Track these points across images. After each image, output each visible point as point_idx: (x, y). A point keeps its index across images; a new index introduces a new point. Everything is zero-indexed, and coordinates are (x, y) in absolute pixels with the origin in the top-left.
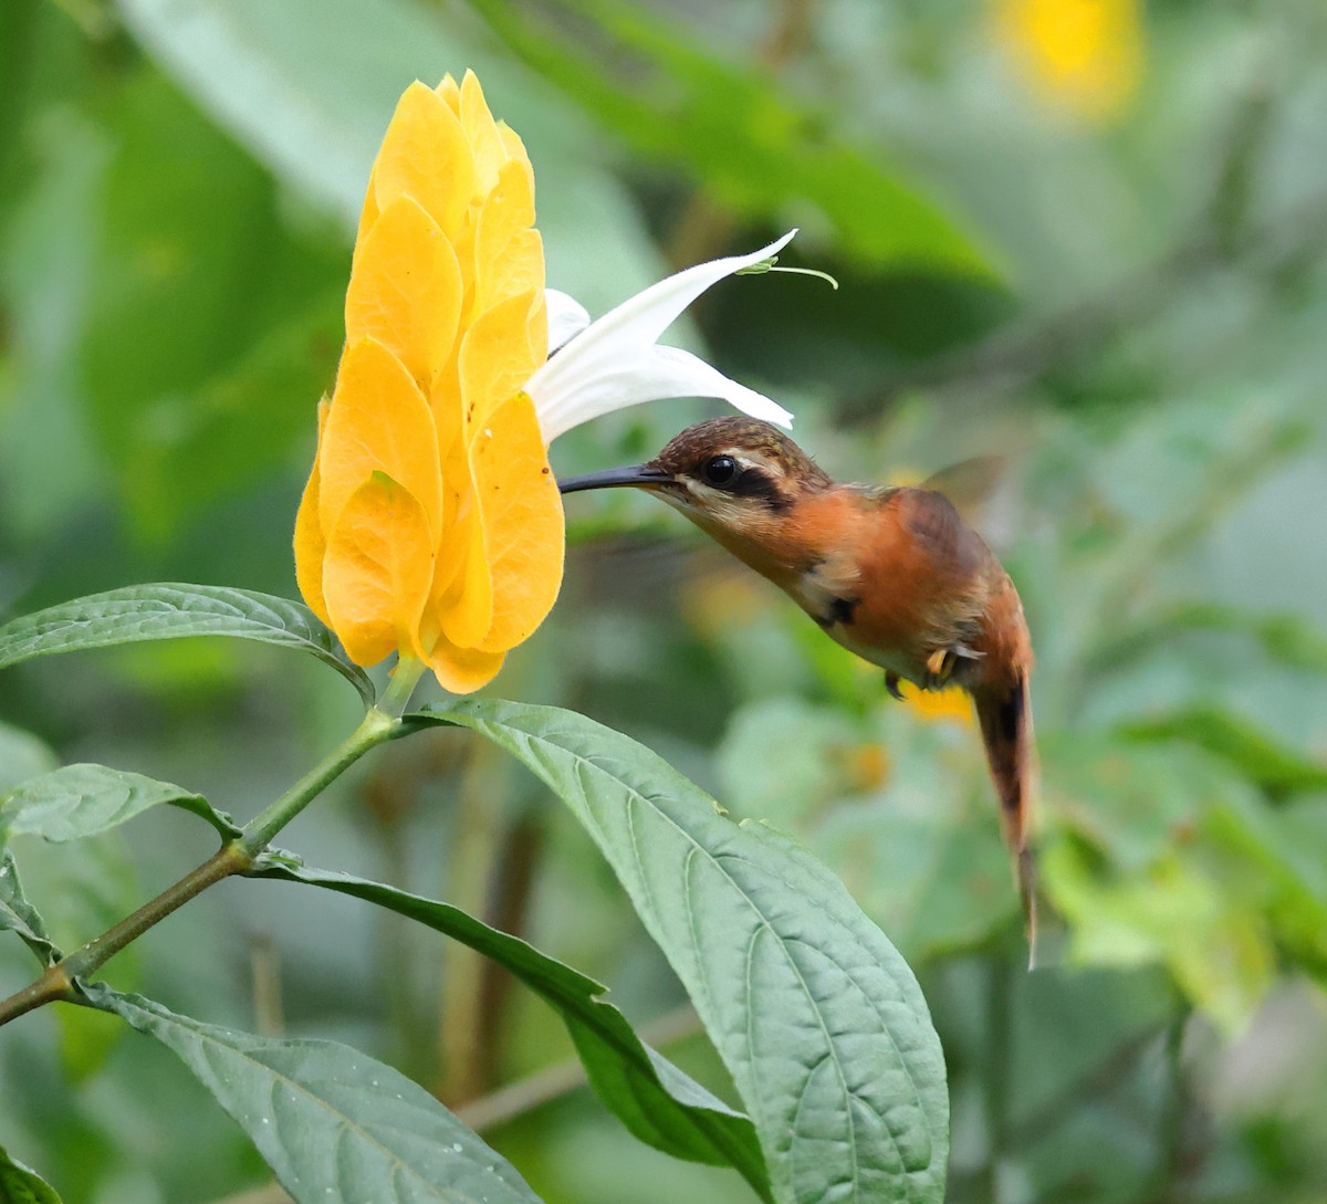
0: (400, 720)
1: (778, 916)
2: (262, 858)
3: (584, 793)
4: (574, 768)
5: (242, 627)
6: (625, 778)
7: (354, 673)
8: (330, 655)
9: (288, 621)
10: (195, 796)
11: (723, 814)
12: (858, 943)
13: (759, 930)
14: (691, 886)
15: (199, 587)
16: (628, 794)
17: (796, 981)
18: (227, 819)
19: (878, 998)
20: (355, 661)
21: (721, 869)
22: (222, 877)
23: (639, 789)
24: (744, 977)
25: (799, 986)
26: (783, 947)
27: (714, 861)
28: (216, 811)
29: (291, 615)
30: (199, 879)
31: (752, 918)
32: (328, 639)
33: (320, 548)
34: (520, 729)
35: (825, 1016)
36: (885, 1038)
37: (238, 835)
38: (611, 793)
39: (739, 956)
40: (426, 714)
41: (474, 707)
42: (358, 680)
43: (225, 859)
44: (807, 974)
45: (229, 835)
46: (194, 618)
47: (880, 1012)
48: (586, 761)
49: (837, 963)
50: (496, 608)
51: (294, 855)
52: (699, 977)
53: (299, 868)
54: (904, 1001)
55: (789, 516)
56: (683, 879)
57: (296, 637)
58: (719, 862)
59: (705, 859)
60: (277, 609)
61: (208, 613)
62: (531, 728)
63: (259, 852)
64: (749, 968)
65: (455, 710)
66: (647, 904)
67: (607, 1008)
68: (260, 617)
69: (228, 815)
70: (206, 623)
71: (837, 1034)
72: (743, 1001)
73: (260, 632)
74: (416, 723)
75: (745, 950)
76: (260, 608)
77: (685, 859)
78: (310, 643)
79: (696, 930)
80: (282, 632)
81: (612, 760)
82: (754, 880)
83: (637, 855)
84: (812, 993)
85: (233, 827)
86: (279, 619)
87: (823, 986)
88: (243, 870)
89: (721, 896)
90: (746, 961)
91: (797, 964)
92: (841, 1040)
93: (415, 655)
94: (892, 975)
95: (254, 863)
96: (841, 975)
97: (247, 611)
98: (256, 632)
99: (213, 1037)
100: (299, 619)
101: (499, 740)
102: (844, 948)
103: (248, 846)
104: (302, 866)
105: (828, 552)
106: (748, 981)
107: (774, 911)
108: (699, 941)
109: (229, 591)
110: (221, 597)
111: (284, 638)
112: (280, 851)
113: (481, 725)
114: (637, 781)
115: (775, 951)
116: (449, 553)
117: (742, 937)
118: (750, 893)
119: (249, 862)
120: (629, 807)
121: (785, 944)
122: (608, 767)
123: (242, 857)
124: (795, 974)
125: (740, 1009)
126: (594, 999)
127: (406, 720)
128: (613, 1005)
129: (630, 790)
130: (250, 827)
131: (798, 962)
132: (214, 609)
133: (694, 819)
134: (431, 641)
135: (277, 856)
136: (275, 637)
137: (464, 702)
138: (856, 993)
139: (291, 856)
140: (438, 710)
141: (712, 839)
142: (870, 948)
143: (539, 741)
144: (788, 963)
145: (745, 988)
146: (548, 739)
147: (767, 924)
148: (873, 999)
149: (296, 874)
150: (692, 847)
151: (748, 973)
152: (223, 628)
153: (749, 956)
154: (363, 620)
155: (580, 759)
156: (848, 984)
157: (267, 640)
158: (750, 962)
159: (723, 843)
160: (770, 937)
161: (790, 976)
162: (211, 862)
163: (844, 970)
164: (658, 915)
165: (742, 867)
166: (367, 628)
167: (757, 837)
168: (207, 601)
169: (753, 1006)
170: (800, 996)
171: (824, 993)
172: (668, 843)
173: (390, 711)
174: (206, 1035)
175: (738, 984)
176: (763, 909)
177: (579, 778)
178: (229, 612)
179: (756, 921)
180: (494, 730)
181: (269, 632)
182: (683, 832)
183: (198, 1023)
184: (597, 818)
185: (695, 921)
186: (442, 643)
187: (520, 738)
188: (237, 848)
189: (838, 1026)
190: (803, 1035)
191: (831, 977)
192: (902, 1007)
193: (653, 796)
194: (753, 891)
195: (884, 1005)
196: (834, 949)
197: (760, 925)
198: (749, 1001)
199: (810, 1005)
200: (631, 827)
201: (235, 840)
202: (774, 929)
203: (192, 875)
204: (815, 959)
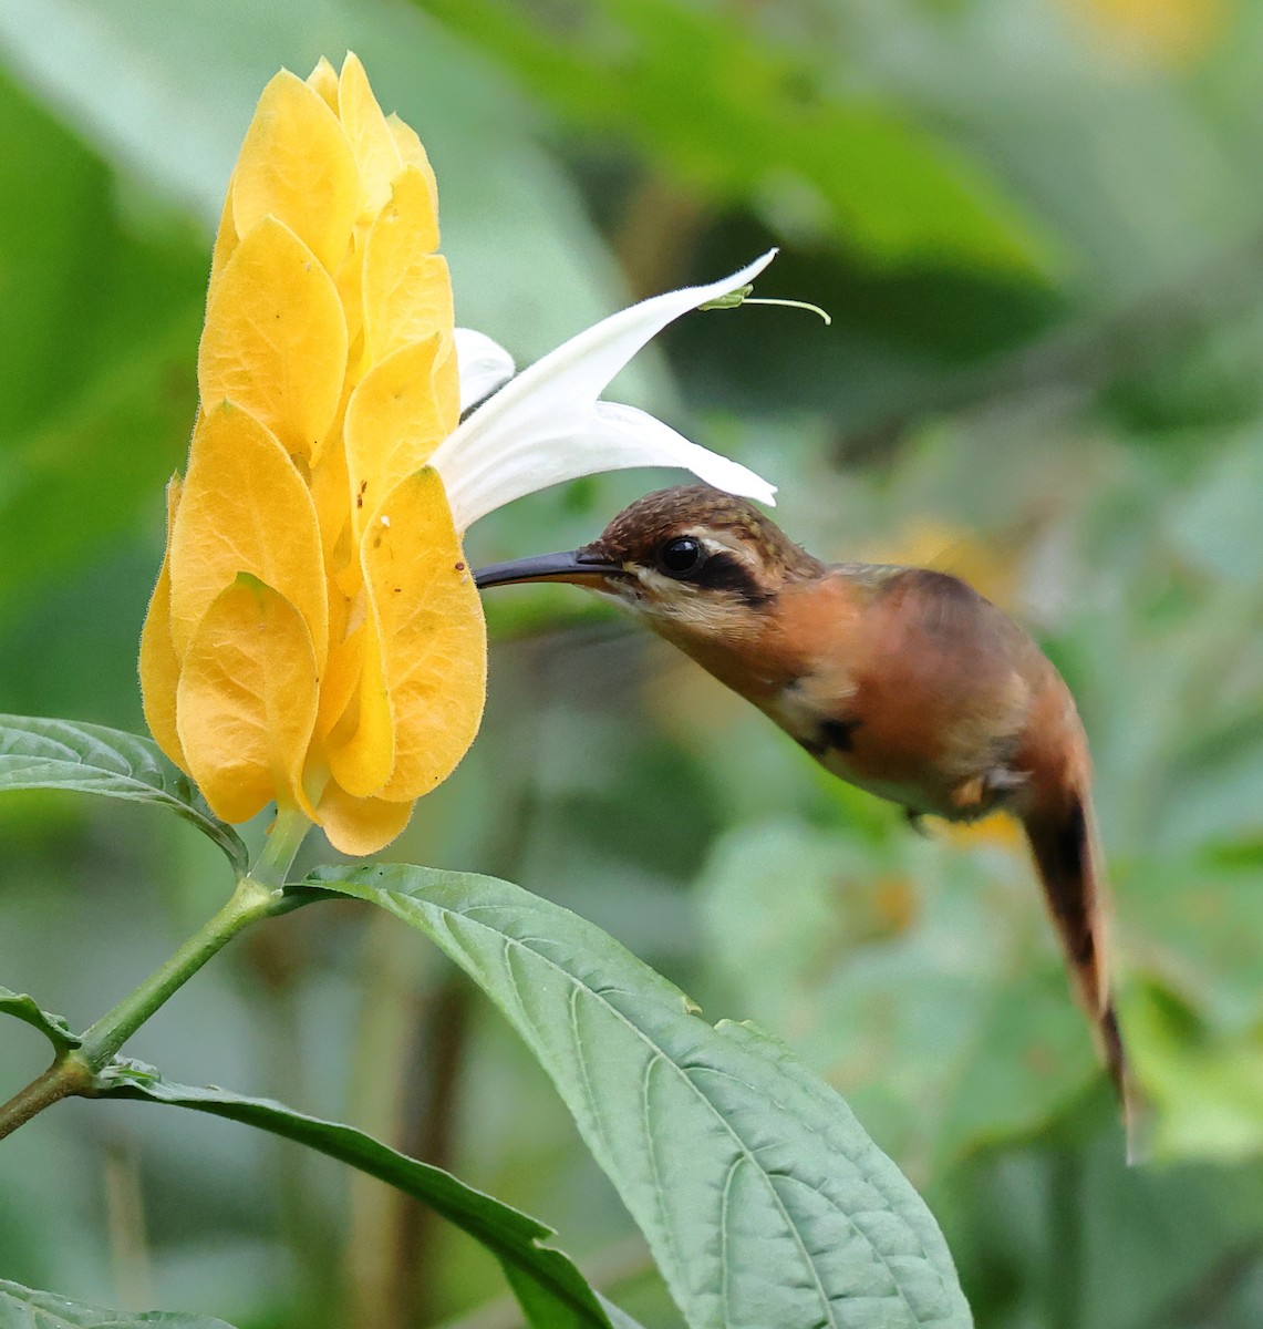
0: (281, 890)
1: (762, 1144)
2: (107, 1072)
3: (514, 984)
4: (503, 952)
5: (77, 775)
6: (568, 966)
7: (220, 833)
8: (191, 809)
9: (136, 767)
10: (19, 997)
11: (694, 1013)
12: (866, 1181)
13: (739, 1161)
14: (650, 1104)
15: (24, 719)
16: (572, 987)
17: (784, 1228)
18: (61, 1024)
19: (890, 1252)
20: (220, 817)
21: (690, 1083)
22: (57, 1099)
23: (586, 980)
24: (718, 1222)
25: (788, 1235)
26: (770, 1185)
27: (681, 1072)
28: (46, 1014)
29: (140, 757)
30: (26, 1102)
31: (730, 1146)
32: (186, 788)
33: (172, 674)
34: (435, 903)
35: (823, 1274)
36: (898, 1303)
37: (76, 1045)
38: (550, 985)
39: (714, 1194)
40: (314, 884)
41: (375, 874)
42: (227, 842)
43: (61, 1075)
44: (800, 1220)
45: (65, 1046)
46: (14, 765)
47: (893, 1270)
48: (518, 944)
49: (837, 1205)
50: (400, 744)
51: (149, 1067)
52: (659, 1220)
53: (156, 1084)
54: (924, 1257)
55: (771, 615)
56: (641, 1094)
57: (146, 786)
58: (688, 1074)
59: (670, 1070)
60: (121, 749)
61: (33, 758)
62: (449, 901)
63: (103, 1065)
64: (725, 1208)
65: (350, 878)
66: (594, 1127)
67: (553, 1256)
68: (100, 761)
69: (62, 1019)
70: (29, 770)
71: (839, 1297)
72: (717, 1253)
73: (99, 782)
74: (300, 895)
75: (721, 1188)
76: (101, 748)
77: (645, 1069)
78: (162, 793)
79: (657, 1161)
80: (128, 780)
81: (554, 942)
82: (733, 1098)
83: (583, 1063)
84: (806, 1243)
85: (69, 1035)
86: (124, 763)
87: (820, 1234)
88: (83, 1089)
89: (688, 1118)
90: (721, 1200)
91: (788, 1207)
92: (842, 1305)
93: (298, 808)
94: (908, 1221)
95: (97, 1080)
96: (841, 1220)
97: (83, 752)
98: (94, 782)
99: (49, 1308)
100: (149, 760)
101: (406, 915)
102: (848, 1187)
103: (90, 1059)
104: (159, 1081)
105: (816, 662)
106: (724, 1226)
107: (759, 1137)
108: (661, 1175)
109: (61, 724)
110: (51, 733)
111: (131, 789)
112: (130, 1064)
113: (383, 897)
114: (582, 970)
115: (758, 1189)
116: (338, 676)
117: (716, 1171)
118: (728, 1114)
119: (90, 1079)
120: (573, 1002)
121: (771, 1180)
122: (545, 951)
123: (81, 1073)
124: (783, 1217)
125: (713, 1262)
126: (538, 1244)
127: (288, 891)
128: (562, 1252)
129: (575, 980)
130: (91, 1036)
131: (787, 1204)
132: (41, 751)
133: (657, 1018)
134: (318, 788)
135: (126, 1070)
136: (118, 788)
137: (362, 866)
138: (862, 1245)
139: (145, 1068)
140: (330, 878)
141: (680, 1043)
142: (881, 1189)
143: (459, 918)
144: (775, 1205)
145: (719, 1235)
146: (469, 915)
147: (749, 1155)
148: (885, 1253)
149: (151, 1092)
150: (654, 1054)
151: (724, 1218)
152: (51, 777)
153: (725, 1194)
154: (229, 764)
155: (511, 941)
156: (852, 1233)
157: (106, 792)
158: (725, 1203)
159: (694, 1049)
160: (753, 1170)
161: (777, 1220)
162: (40, 1081)
163: (847, 1214)
164: (608, 1141)
165: (716, 1081)
166: (235, 775)
167: (738, 1043)
168: (33, 739)
169: (730, 1258)
170: (790, 1248)
171: (820, 1243)
172: (622, 1050)
173: (268, 882)
174: (40, 1306)
175: (711, 1231)
176: (744, 1136)
177: (508, 964)
178: (60, 755)
179: (735, 1150)
180: (401, 903)
181: (109, 782)
182: (642, 1035)
183: (30, 1291)
184: (532, 1016)
185: (656, 1147)
186: (332, 793)
187: (434, 913)
188: (75, 1060)
189: (839, 1286)
190: (792, 1297)
191: (830, 1223)
192: (921, 1263)
193: (603, 989)
194: (731, 1112)
195: (899, 1261)
196: (834, 1188)
197: (739, 1155)
198: (724, 1254)
199: (803, 1261)
200: (575, 1027)
201: (71, 1051)
202: (758, 1160)
203: (19, 1097)
204: (810, 1199)
